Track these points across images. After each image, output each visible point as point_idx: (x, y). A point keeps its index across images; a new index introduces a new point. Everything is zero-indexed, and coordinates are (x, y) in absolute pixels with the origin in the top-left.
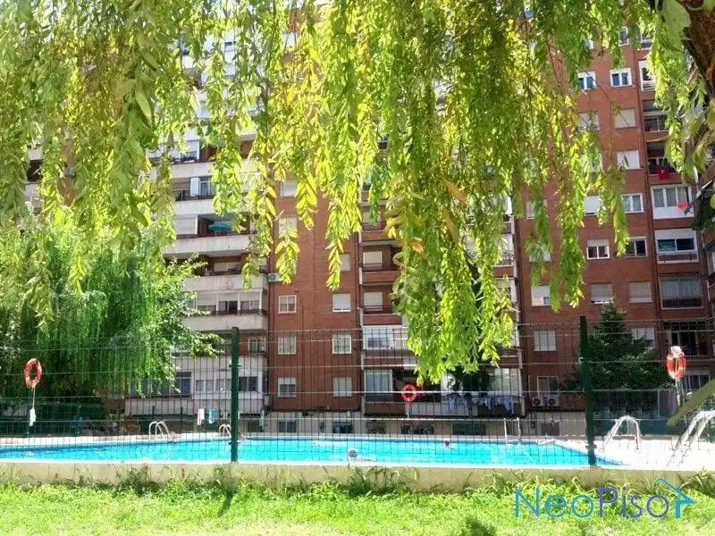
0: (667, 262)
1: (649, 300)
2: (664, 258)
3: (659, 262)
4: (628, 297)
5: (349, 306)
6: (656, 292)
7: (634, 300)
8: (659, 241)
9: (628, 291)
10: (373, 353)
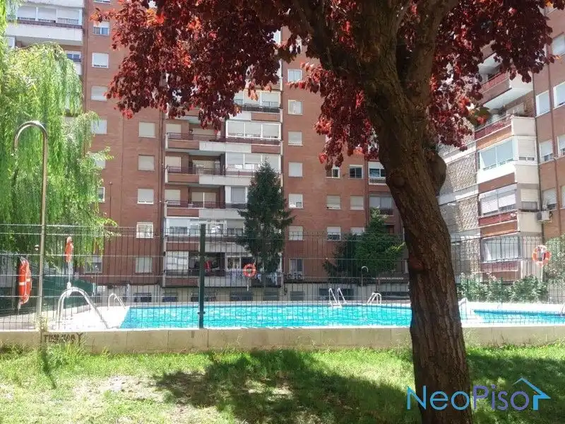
0: (374, 184)
1: (362, 208)
2: (373, 181)
3: (370, 184)
4: (349, 206)
5: (152, 199)
6: (367, 202)
7: (353, 208)
8: (371, 169)
9: (349, 201)
10: (173, 238)
